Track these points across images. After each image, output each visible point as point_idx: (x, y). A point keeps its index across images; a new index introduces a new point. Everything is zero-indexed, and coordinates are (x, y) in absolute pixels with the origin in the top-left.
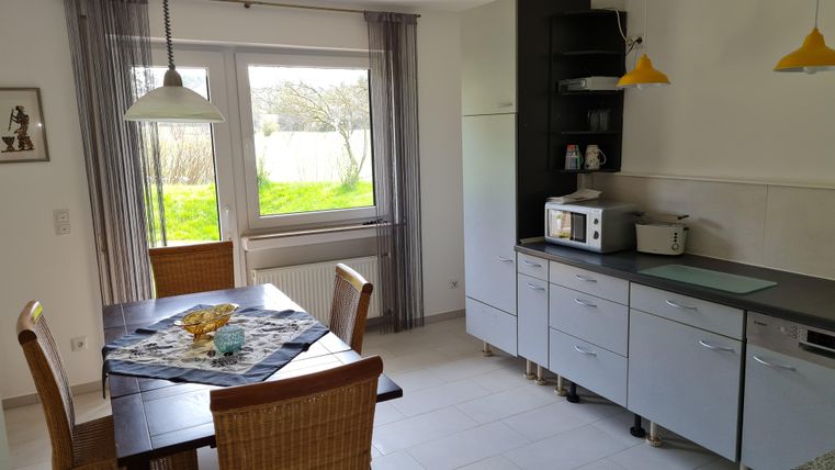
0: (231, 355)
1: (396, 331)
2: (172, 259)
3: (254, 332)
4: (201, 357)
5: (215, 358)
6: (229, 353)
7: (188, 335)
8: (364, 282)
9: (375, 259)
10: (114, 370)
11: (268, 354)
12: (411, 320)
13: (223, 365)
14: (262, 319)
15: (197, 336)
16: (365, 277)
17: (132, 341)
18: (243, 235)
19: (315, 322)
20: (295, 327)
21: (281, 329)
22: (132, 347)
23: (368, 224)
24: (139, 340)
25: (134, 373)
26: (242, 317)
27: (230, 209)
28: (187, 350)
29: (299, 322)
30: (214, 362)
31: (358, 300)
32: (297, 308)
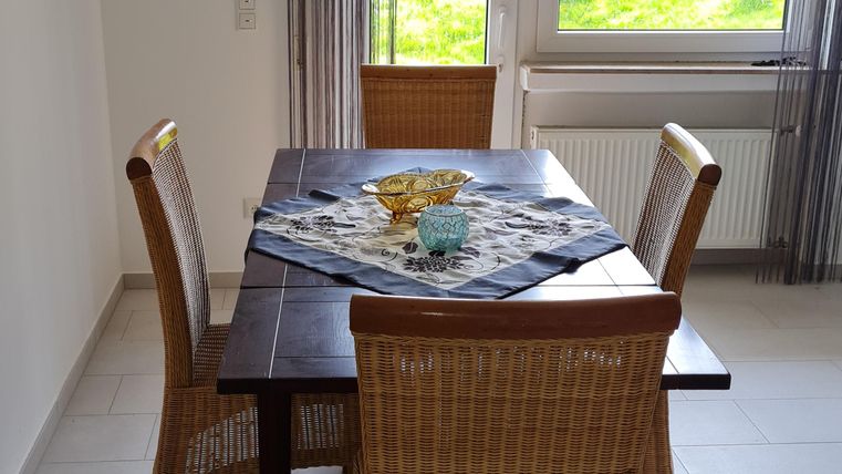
0: (440, 256)
1: (789, 281)
2: (395, 87)
3: (491, 225)
4: (392, 250)
5: (412, 255)
6: (438, 252)
7: (384, 213)
8: (706, 158)
9: (766, 135)
10: (259, 246)
11: (503, 266)
12: (823, 265)
13: (422, 269)
14: (511, 206)
15: (397, 215)
16: (711, 152)
17: (299, 208)
18: (525, 62)
19: (604, 226)
20: (564, 228)
21: (538, 228)
22: (297, 217)
23: (763, 64)
24: (309, 208)
25: (285, 256)
26: (479, 198)
27: (507, 12)
28: (375, 236)
29: (575, 222)
30: (410, 262)
31: (688, 194)
32: (578, 196)
